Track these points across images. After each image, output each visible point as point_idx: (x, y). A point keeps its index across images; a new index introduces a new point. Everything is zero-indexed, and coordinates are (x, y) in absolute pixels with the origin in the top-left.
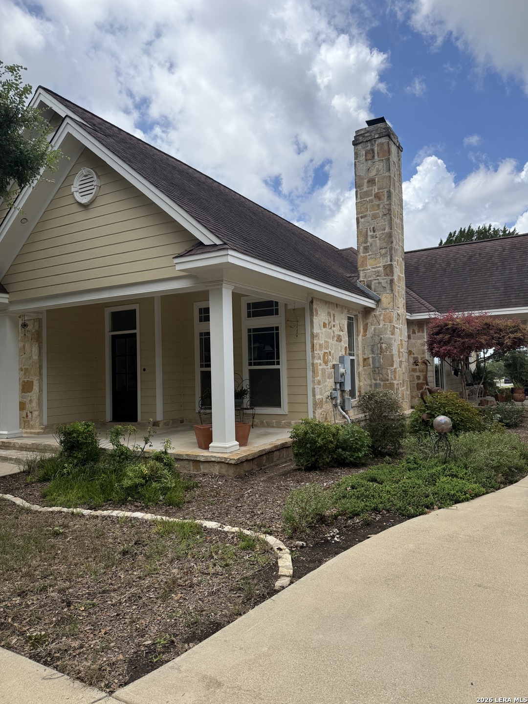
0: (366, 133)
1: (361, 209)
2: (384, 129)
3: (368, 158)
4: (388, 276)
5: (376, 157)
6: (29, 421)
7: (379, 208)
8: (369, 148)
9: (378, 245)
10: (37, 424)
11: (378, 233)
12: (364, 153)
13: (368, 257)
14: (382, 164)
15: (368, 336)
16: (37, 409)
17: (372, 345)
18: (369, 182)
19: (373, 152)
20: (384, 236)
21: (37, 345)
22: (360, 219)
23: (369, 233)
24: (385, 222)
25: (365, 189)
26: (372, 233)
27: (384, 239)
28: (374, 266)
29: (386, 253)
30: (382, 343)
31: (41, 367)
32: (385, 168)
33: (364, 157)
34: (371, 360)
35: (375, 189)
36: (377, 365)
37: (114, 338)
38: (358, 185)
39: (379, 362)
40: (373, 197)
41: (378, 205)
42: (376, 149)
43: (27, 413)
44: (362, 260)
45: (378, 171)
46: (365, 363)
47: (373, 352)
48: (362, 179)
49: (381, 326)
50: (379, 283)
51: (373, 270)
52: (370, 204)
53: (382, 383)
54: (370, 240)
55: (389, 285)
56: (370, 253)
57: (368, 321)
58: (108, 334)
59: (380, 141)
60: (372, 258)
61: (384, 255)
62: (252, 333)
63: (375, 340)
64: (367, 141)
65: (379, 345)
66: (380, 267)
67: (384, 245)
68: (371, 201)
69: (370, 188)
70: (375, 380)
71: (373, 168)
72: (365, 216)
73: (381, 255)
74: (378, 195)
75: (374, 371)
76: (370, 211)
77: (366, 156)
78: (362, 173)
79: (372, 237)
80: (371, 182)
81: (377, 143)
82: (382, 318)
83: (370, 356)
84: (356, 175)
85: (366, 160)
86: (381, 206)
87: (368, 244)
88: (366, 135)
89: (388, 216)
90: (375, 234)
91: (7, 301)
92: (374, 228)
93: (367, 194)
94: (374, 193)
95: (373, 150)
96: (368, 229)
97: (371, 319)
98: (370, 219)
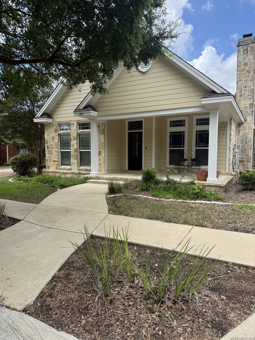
0: (244, 41)
1: (239, 77)
2: (254, 39)
3: (244, 53)
4: (251, 108)
5: (249, 53)
7: (249, 77)
8: (245, 48)
9: (247, 94)
10: (103, 170)
11: (247, 89)
12: (243, 50)
13: (242, 99)
14: (252, 56)
15: (240, 136)
16: (103, 163)
17: (242, 140)
18: (244, 64)
19: (248, 50)
20: (250, 90)
21: (103, 135)
22: (238, 81)
23: (243, 88)
24: (251, 83)
25: (242, 68)
26: (244, 88)
27: (250, 92)
28: (244, 104)
29: (251, 98)
30: (247, 139)
31: (105, 145)
32: (253, 58)
33: (243, 52)
34: (241, 146)
35: (247, 68)
36: (244, 149)
37: (129, 133)
38: (238, 66)
39: (245, 147)
40: (246, 72)
41: (248, 76)
42: (249, 49)
44: (238, 101)
45: (249, 59)
46: (238, 148)
47: (242, 143)
48: (241, 63)
49: (247, 131)
50: (247, 112)
51: (244, 105)
52: (244, 75)
53: (246, 157)
54: (243, 91)
55: (251, 113)
56: (243, 98)
57: (240, 129)
58: (127, 132)
59: (251, 45)
60: (243, 100)
61: (250, 99)
62: (198, 133)
63: (243, 138)
64: (245, 45)
65: (245, 140)
66: (247, 104)
67: (250, 94)
68: (245, 73)
69: (245, 67)
70: (242, 155)
71: (247, 58)
72: (241, 80)
73: (248, 99)
74: (249, 71)
75: (242, 152)
76: (244, 78)
77: (244, 52)
78: (241, 60)
79: (244, 90)
80: (246, 64)
81: (250, 46)
82: (247, 127)
83: (241, 145)
84: (238, 61)
85: (244, 54)
86: (250, 76)
87: (242, 93)
88: (244, 42)
89: (253, 81)
90: (245, 89)
91: (96, 115)
92: (245, 86)
93: (243, 70)
94: (246, 70)
95: (247, 50)
96: (242, 87)
97: (241, 128)
98: (244, 82)
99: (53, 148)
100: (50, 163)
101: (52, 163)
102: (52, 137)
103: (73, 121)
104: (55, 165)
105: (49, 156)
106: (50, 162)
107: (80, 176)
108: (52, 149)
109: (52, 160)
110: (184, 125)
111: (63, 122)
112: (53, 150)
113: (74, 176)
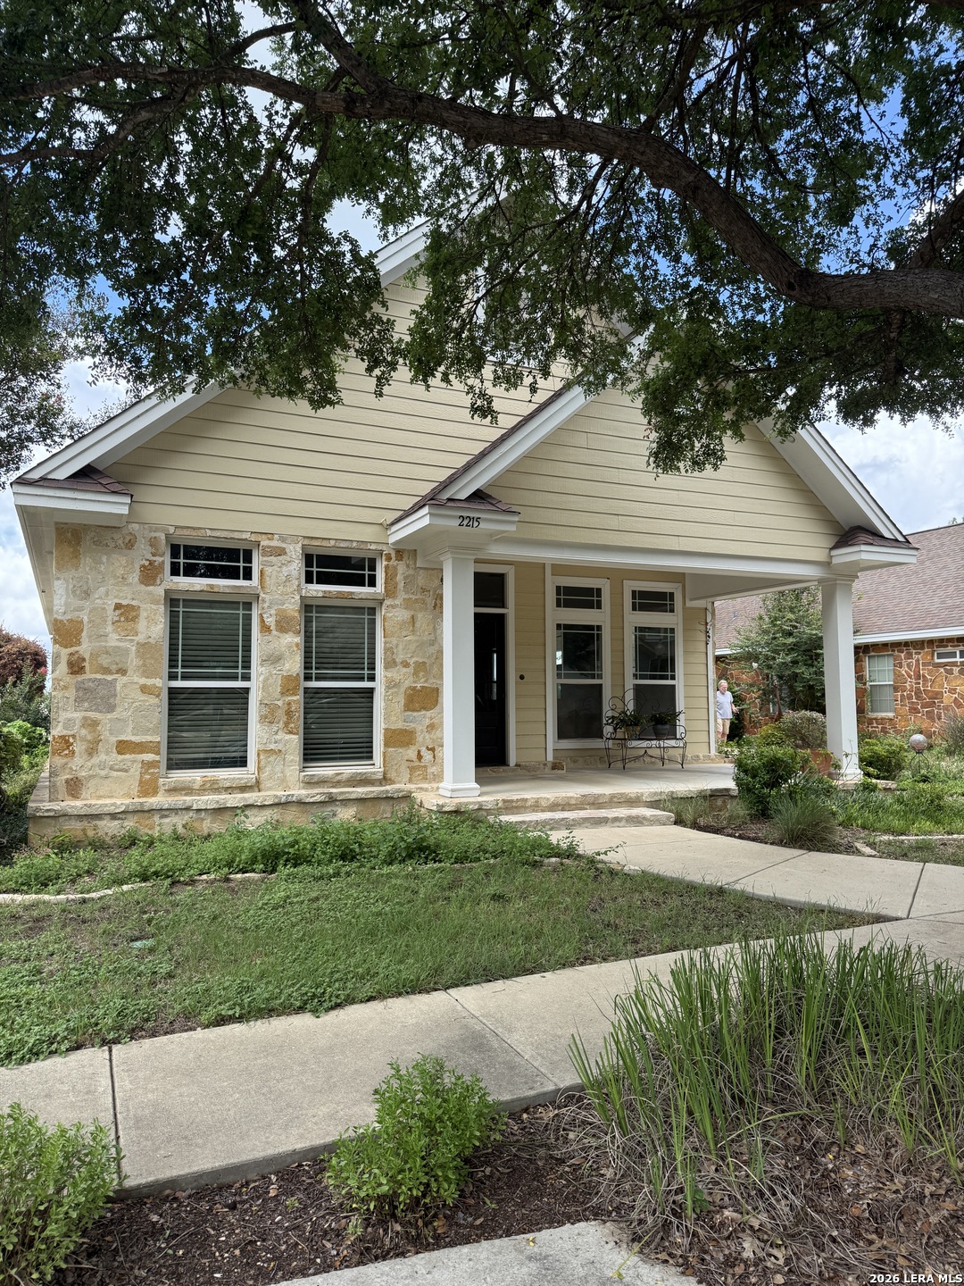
6: (425, 767)
43: (419, 752)
62: (641, 634)
99: (123, 672)
100: (95, 760)
101: (107, 756)
102: (118, 606)
103: (282, 539)
104: (136, 770)
105: (85, 718)
106: (92, 751)
107: (334, 815)
108: (109, 678)
109: (114, 739)
110: (599, 607)
111: (209, 533)
112: (122, 680)
113: (291, 817)
